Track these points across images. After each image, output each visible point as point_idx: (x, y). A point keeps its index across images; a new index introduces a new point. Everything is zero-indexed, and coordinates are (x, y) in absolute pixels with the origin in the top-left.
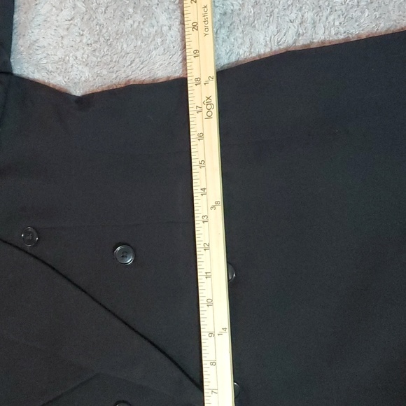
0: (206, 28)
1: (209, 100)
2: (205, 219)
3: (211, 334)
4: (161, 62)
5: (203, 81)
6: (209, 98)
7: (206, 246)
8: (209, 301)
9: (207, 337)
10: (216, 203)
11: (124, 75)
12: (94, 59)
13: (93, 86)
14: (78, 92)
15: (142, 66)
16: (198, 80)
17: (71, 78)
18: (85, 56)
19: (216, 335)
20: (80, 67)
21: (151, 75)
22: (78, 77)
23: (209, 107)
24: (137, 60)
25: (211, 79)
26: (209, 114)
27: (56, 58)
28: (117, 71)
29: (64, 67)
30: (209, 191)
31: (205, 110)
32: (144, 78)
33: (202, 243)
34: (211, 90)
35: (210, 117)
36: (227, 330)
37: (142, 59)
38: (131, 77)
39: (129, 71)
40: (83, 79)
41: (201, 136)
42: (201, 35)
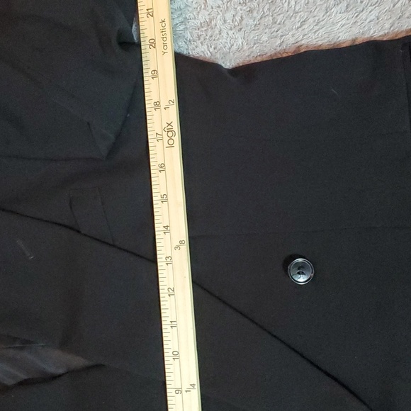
0: (165, 45)
1: (171, 127)
2: (169, 261)
3: (178, 391)
4: (344, 22)
5: (163, 106)
6: (169, 125)
7: (171, 291)
8: (175, 353)
9: (174, 394)
10: (181, 242)
11: (292, 40)
12: (251, 22)
13: (249, 56)
14: (228, 63)
15: (316, 28)
16: (157, 104)
17: (219, 47)
18: (238, 18)
19: (184, 392)
20: (231, 33)
21: (331, 38)
22: (228, 46)
23: (170, 134)
24: (311, 20)
25: (172, 103)
26: (171, 142)
27: (198, 22)
28: (282, 36)
29: (209, 33)
30: (172, 228)
31: (166, 138)
32: (320, 43)
33: (166, 288)
34: (173, 115)
35: (171, 146)
36: (196, 387)
37: (317, 18)
38: (303, 42)
39: (299, 35)
40: (235, 47)
41: (162, 167)
42: (159, 53)
